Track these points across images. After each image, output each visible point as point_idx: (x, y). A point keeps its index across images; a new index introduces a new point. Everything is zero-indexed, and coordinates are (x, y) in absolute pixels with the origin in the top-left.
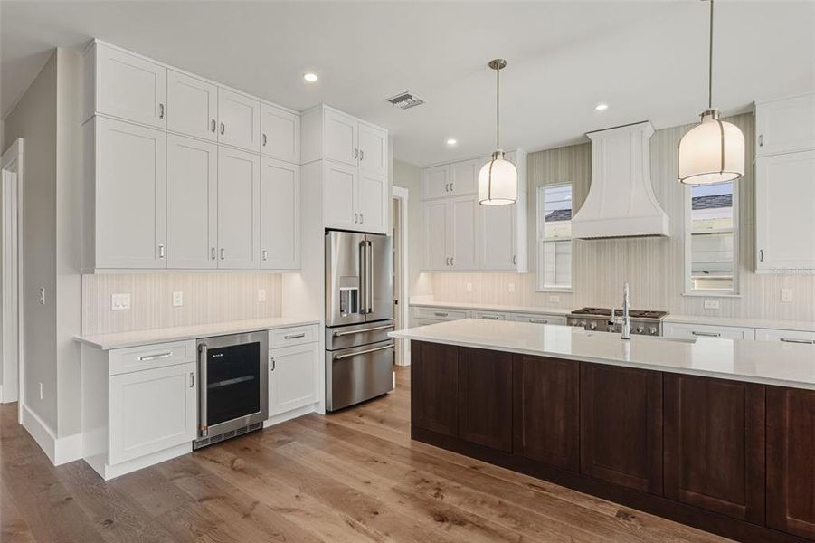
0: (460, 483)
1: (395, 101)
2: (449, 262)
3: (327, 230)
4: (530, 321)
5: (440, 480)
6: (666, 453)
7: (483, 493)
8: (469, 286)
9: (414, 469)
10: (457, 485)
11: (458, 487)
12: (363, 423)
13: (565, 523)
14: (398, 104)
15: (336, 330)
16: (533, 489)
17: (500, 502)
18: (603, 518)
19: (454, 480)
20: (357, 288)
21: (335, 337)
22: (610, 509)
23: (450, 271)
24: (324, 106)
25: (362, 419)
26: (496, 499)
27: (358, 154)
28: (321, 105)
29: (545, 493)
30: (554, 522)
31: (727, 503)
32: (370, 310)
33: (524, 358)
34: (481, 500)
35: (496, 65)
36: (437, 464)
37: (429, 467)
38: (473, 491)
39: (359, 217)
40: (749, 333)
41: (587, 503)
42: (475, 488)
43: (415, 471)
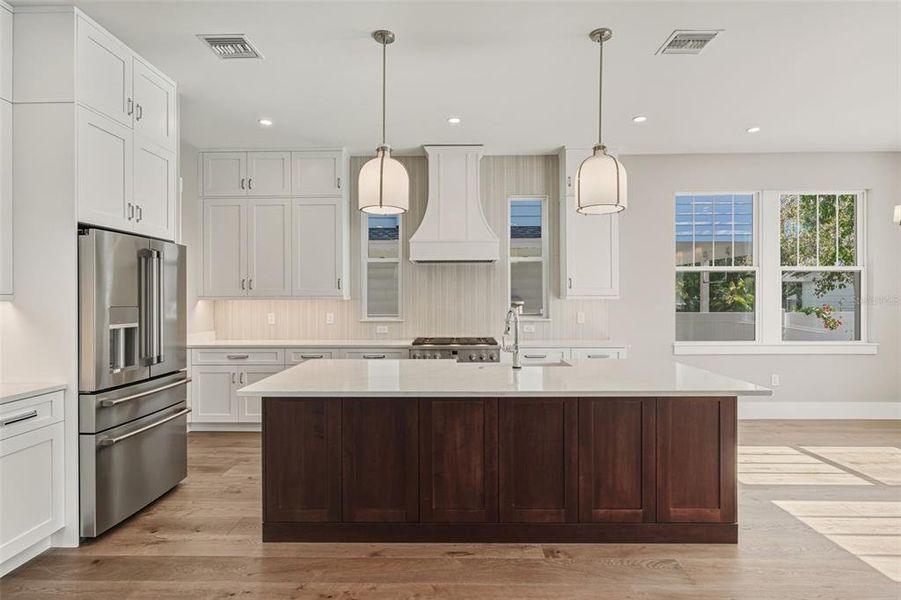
0: (371, 581)
1: (214, 42)
2: (246, 285)
3: (83, 228)
4: (364, 357)
5: (346, 587)
6: (581, 478)
7: (408, 584)
8: (271, 318)
9: (299, 585)
10: (371, 585)
11: (374, 588)
12: (164, 541)
13: (512, 584)
14: (219, 49)
15: (103, 398)
16: (455, 557)
17: (435, 588)
18: (537, 564)
19: (362, 581)
20: (136, 325)
21: (101, 408)
22: (535, 551)
23: (247, 297)
24: (76, 10)
25: (159, 536)
26: (428, 585)
27: (134, 110)
28: (72, 5)
29: (470, 557)
30: (502, 587)
31: (628, 511)
32: (159, 358)
33: (434, 403)
34: (413, 594)
35: (382, 36)
36: (325, 567)
37: (318, 574)
38: (395, 586)
39: (135, 211)
40: (567, 352)
41: (514, 552)
42: (395, 582)
43: (302, 588)
